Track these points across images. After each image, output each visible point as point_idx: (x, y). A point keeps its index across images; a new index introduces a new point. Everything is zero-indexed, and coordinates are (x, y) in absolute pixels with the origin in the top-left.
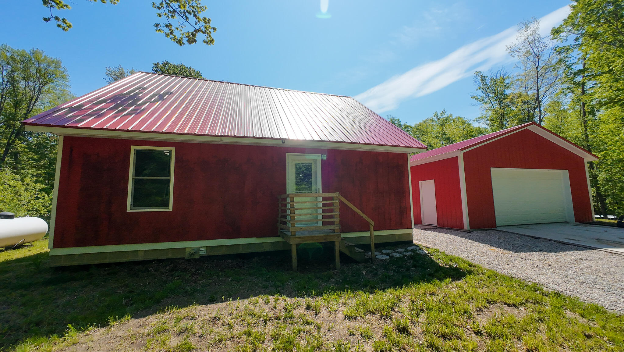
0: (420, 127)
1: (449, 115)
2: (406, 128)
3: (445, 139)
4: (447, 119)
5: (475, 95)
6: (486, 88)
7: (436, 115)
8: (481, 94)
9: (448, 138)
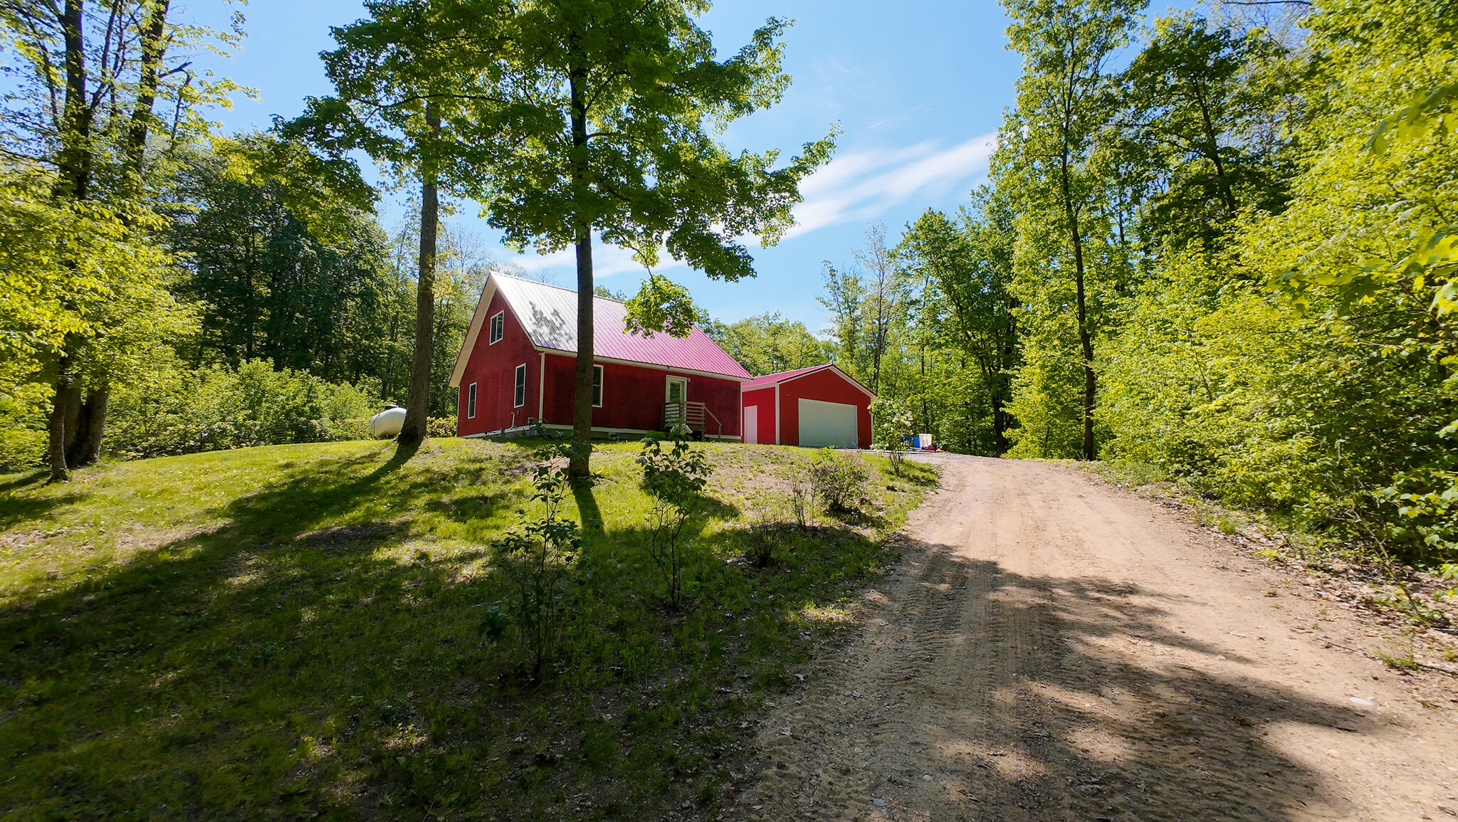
0: (739, 330)
1: (784, 321)
2: (717, 327)
3: (777, 358)
4: (781, 327)
5: (821, 296)
6: (835, 288)
7: (767, 317)
8: (828, 296)
9: (781, 358)
